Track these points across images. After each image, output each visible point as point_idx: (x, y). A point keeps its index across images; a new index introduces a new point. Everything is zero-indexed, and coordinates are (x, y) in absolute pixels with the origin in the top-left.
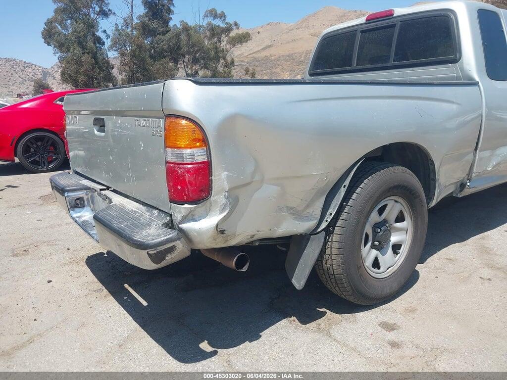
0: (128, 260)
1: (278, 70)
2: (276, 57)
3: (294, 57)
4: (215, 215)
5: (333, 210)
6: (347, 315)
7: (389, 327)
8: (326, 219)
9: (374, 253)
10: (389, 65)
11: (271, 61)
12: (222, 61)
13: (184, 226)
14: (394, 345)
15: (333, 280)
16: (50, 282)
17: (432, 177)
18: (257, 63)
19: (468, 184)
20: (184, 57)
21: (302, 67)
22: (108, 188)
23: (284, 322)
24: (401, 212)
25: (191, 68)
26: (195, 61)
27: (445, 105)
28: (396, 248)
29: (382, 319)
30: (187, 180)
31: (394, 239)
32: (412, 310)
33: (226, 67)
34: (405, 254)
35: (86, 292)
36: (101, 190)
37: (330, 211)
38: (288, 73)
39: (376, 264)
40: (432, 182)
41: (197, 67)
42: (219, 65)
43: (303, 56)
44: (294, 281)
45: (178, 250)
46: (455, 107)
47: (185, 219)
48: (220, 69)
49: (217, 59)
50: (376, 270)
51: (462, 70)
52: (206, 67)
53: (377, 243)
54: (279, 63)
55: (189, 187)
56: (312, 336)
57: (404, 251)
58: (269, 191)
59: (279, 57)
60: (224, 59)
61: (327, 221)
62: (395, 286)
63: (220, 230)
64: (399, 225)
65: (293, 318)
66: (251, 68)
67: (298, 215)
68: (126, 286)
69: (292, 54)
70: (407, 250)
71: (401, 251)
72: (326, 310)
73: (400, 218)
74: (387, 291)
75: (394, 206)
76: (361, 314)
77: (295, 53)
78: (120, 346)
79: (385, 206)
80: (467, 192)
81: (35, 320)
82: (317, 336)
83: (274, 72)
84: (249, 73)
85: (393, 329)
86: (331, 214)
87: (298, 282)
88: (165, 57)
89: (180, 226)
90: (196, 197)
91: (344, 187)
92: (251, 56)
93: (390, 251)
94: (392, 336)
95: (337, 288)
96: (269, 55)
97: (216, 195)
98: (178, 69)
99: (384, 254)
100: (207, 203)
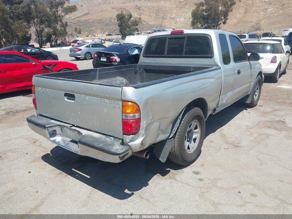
0: (104, 160)
1: (93, 29)
2: (92, 20)
3: (103, 21)
4: (141, 138)
5: (175, 129)
6: (179, 170)
7: (197, 173)
8: (172, 132)
9: (188, 143)
10: (182, 56)
11: (89, 23)
12: (60, 23)
13: (130, 144)
14: (201, 180)
15: (174, 157)
16: (30, 172)
17: (206, 109)
18: (80, 24)
19: (217, 109)
20: (34, 19)
21: (107, 27)
22: (74, 126)
23: (155, 177)
24: (196, 125)
25: (39, 27)
26: (42, 22)
27: (211, 80)
28: (195, 140)
29: (193, 170)
30: (133, 126)
31: (194, 137)
32: (202, 165)
33: (63, 27)
34: (198, 142)
35: (54, 175)
36: (70, 127)
37: (174, 129)
38: (100, 31)
39: (189, 148)
40: (206, 111)
41: (43, 26)
42: (58, 26)
43: (108, 20)
44: (160, 159)
45: (129, 154)
46: (214, 80)
47: (131, 141)
48: (58, 27)
49: (56, 21)
50: (188, 150)
51: (214, 61)
52: (49, 26)
53: (188, 139)
54: (94, 24)
55: (133, 128)
56: (169, 181)
57: (197, 141)
58: (156, 125)
59: (94, 21)
60: (61, 21)
61: (173, 133)
62: (196, 156)
63: (142, 144)
64: (196, 131)
65: (158, 174)
66: (78, 28)
67: (164, 132)
68: (73, 169)
69: (102, 19)
70: (198, 141)
71: (196, 141)
72: (170, 169)
73: (196, 128)
74: (193, 158)
75: (194, 123)
76: (184, 169)
77: (103, 19)
78: (89, 197)
79: (192, 124)
80: (216, 112)
81: (37, 192)
82: (171, 180)
83: (91, 30)
84: (77, 31)
85: (198, 174)
86: (175, 130)
87: (163, 160)
88: (20, 19)
89: (128, 144)
90: (135, 132)
91: (179, 119)
92: (76, 19)
93: (193, 141)
94: (199, 176)
95: (176, 160)
96: (88, 19)
97: (141, 130)
98: (30, 27)
99: (191, 143)
100: (138, 134)
